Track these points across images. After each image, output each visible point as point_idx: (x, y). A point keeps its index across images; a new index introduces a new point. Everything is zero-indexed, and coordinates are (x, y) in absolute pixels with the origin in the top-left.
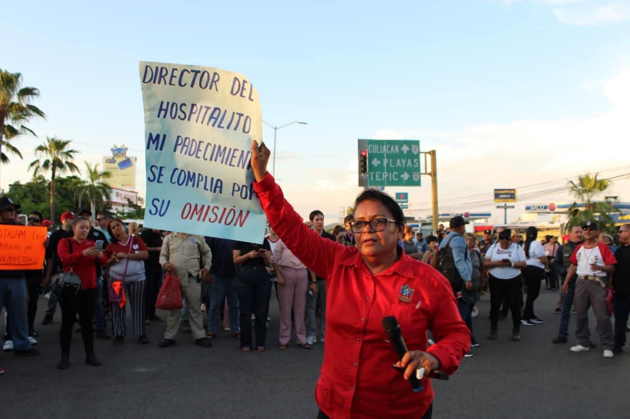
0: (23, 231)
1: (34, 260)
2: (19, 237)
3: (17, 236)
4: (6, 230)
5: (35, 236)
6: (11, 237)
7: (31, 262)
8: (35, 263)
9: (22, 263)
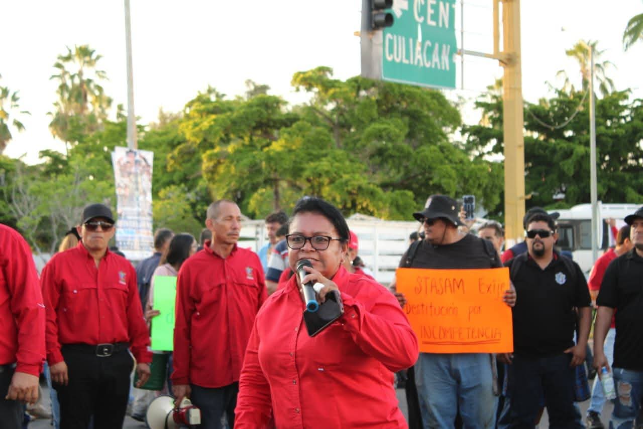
0: (458, 280)
1: (489, 334)
2: (453, 291)
3: (448, 289)
4: (426, 278)
5: (484, 289)
6: (438, 291)
7: (484, 339)
8: (493, 341)
9: (467, 341)
